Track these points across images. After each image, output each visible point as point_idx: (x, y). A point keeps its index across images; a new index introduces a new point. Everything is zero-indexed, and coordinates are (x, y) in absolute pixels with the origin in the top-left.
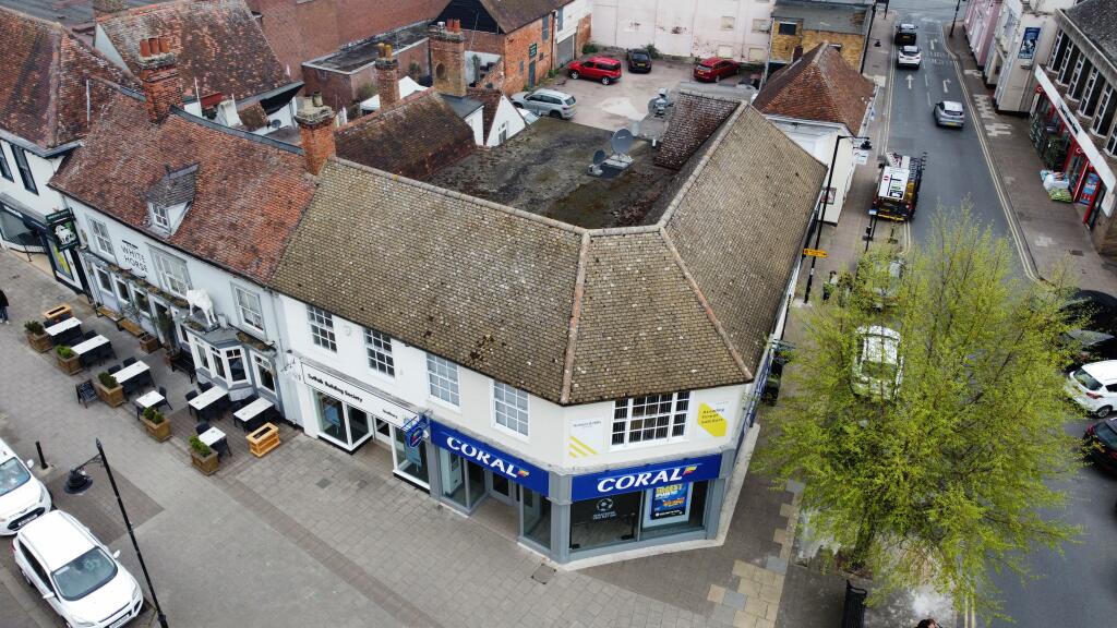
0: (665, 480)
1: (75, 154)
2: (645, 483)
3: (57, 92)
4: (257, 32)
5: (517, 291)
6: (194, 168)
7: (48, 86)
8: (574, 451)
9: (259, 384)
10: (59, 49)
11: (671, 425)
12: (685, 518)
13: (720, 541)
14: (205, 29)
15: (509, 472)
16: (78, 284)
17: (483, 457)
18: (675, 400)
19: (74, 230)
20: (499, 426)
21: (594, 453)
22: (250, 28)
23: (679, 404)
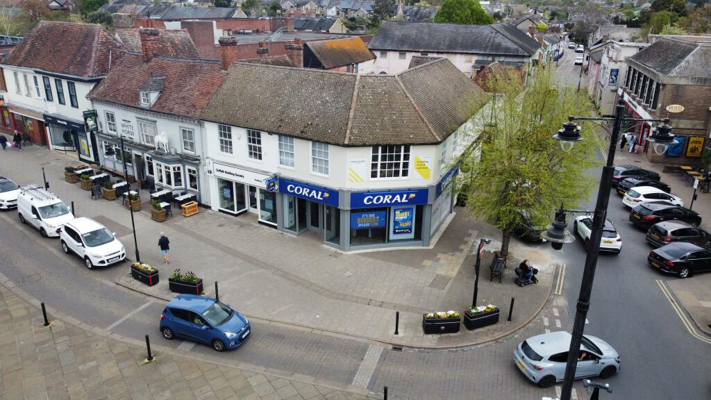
0: (399, 201)
1: (101, 81)
2: (389, 202)
3: (96, 53)
4: (195, 50)
5: (324, 103)
6: (164, 77)
7: (91, 51)
8: (352, 179)
9: (189, 187)
10: (98, 35)
11: (401, 169)
12: (412, 236)
13: (431, 247)
14: (169, 44)
15: (319, 198)
16: (92, 159)
17: (305, 192)
18: (402, 154)
19: (96, 122)
20: (314, 173)
21: (362, 180)
22: (191, 48)
23: (405, 155)
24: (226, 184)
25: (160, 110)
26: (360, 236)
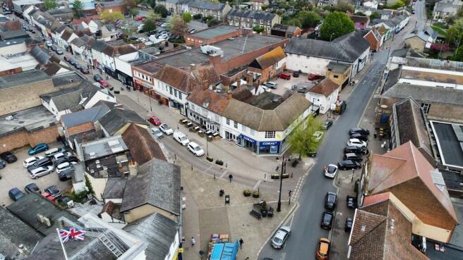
0: (273, 144)
1: (191, 94)
2: (270, 144)
4: (215, 71)
5: (254, 117)
6: (210, 98)
7: (186, 83)
8: (260, 138)
9: (216, 131)
10: (188, 77)
11: (273, 136)
12: (276, 152)
13: (281, 155)
16: (185, 114)
17: (248, 139)
19: (188, 106)
20: (251, 135)
21: (263, 139)
23: (274, 133)
24: (227, 133)
25: (209, 109)
26: (262, 152)
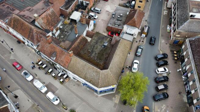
3: (35, 37)
4: (55, 13)
5: (94, 76)
6: (56, 52)
10: (34, 31)
13: (114, 92)
14: (49, 16)
18: (109, 86)
25: (56, 61)
